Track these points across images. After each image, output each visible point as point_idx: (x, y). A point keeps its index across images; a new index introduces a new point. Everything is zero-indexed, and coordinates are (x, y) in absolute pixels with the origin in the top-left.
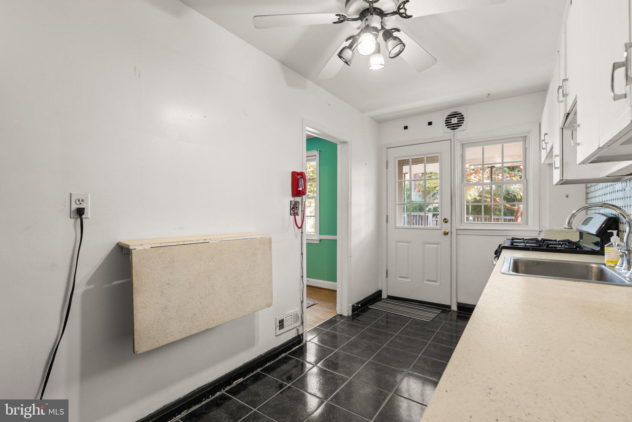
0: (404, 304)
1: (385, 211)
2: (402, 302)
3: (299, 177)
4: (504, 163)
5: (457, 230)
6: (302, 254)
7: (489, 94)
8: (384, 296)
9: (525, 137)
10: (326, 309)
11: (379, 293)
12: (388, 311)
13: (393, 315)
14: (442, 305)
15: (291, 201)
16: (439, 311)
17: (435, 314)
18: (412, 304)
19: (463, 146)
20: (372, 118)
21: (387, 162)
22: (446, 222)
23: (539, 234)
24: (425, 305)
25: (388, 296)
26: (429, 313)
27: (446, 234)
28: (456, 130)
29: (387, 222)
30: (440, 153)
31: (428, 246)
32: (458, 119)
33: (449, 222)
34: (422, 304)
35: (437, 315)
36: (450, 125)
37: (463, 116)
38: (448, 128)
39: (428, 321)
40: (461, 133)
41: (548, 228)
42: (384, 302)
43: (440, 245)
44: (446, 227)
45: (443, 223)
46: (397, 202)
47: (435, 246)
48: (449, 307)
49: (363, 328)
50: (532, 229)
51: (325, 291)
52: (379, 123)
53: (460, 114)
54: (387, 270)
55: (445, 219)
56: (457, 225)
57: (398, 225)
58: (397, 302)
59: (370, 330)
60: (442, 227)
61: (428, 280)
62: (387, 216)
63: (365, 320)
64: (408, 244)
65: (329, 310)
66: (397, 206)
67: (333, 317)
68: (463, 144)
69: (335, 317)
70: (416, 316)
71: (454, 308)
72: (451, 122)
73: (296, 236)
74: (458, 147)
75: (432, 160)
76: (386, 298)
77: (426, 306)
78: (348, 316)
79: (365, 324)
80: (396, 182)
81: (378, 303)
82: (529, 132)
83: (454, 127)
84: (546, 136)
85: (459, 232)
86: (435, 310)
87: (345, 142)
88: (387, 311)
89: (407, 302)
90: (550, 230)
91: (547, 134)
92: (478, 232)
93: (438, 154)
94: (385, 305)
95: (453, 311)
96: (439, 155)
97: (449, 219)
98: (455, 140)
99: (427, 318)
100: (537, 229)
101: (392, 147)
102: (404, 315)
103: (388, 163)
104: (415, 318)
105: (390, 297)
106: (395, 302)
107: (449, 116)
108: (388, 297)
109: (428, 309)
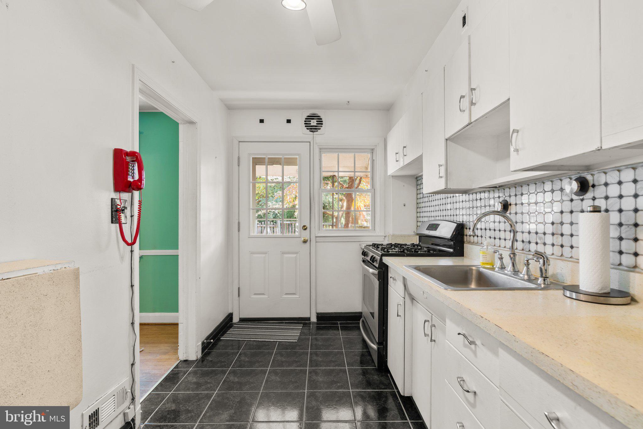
0: (261, 325)
1: (237, 217)
2: (258, 323)
3: (128, 159)
4: (356, 172)
5: (316, 237)
6: (132, 286)
7: (348, 102)
8: (236, 320)
9: (373, 150)
10: (159, 357)
11: (230, 317)
12: (248, 339)
13: (255, 343)
14: (302, 318)
15: (112, 199)
16: (300, 326)
17: (298, 330)
18: (270, 323)
19: (321, 150)
20: (222, 100)
21: (239, 158)
22: (305, 229)
23: (384, 239)
24: (284, 321)
25: (240, 319)
26: (292, 330)
27: (305, 242)
28: (315, 133)
29: (239, 231)
30: (298, 155)
31: (286, 255)
32: (317, 121)
33: (308, 229)
34: (281, 322)
35: (300, 331)
36: (309, 126)
37: (321, 119)
38: (307, 129)
39: (295, 341)
40: (320, 137)
41: (391, 233)
42: (238, 328)
43: (298, 254)
44: (305, 235)
45: (302, 230)
46: (251, 207)
47: (294, 255)
48: (309, 319)
49: (224, 372)
50: (379, 234)
51: (150, 327)
52: (229, 109)
53: (319, 116)
54: (239, 288)
55: (304, 226)
56: (316, 232)
57: (252, 234)
58: (253, 325)
59: (233, 372)
60: (301, 235)
61: (286, 294)
62: (239, 223)
63: (222, 360)
64: (264, 255)
65: (164, 357)
66: (251, 211)
67: (174, 368)
68: (320, 149)
69: (177, 367)
70: (280, 338)
71: (314, 319)
72: (310, 124)
73: (122, 258)
74: (317, 151)
75: (290, 162)
76: (239, 322)
77: (286, 323)
78: (197, 360)
79: (225, 365)
80: (249, 182)
81: (231, 331)
82: (376, 146)
83: (313, 129)
84: (404, 148)
85: (318, 239)
86: (296, 326)
87: (191, 123)
88: (245, 339)
89: (264, 322)
90: (393, 235)
91: (405, 147)
92: (334, 239)
93: (297, 155)
94: (241, 331)
95: (313, 323)
96: (297, 157)
97: (308, 226)
98: (315, 144)
99: (292, 338)
100: (383, 234)
101: (245, 141)
102: (267, 340)
103: (241, 160)
104: (280, 341)
105: (242, 320)
106: (250, 325)
107: (308, 116)
108: (240, 321)
109: (289, 326)
